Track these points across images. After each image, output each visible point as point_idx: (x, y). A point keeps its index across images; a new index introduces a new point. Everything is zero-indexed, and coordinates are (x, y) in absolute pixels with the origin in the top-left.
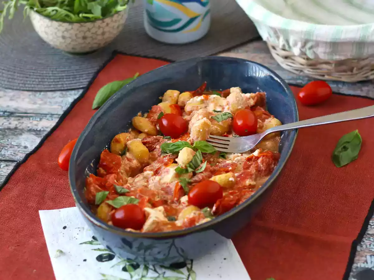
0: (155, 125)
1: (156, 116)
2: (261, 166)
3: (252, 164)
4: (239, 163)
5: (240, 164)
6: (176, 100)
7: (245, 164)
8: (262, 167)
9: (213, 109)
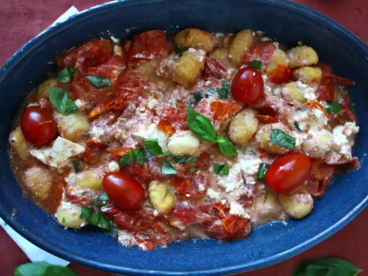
0: (244, 63)
1: (254, 57)
2: (212, 227)
3: (210, 214)
4: (206, 198)
5: (205, 201)
6: (298, 65)
7: (208, 207)
8: (210, 228)
9: (297, 121)
